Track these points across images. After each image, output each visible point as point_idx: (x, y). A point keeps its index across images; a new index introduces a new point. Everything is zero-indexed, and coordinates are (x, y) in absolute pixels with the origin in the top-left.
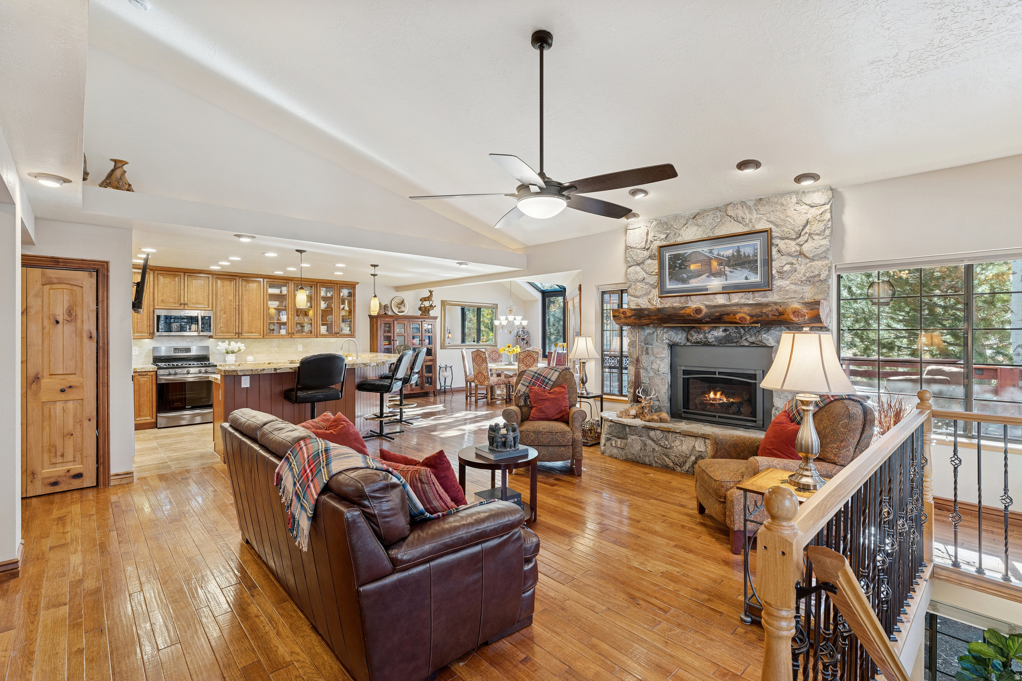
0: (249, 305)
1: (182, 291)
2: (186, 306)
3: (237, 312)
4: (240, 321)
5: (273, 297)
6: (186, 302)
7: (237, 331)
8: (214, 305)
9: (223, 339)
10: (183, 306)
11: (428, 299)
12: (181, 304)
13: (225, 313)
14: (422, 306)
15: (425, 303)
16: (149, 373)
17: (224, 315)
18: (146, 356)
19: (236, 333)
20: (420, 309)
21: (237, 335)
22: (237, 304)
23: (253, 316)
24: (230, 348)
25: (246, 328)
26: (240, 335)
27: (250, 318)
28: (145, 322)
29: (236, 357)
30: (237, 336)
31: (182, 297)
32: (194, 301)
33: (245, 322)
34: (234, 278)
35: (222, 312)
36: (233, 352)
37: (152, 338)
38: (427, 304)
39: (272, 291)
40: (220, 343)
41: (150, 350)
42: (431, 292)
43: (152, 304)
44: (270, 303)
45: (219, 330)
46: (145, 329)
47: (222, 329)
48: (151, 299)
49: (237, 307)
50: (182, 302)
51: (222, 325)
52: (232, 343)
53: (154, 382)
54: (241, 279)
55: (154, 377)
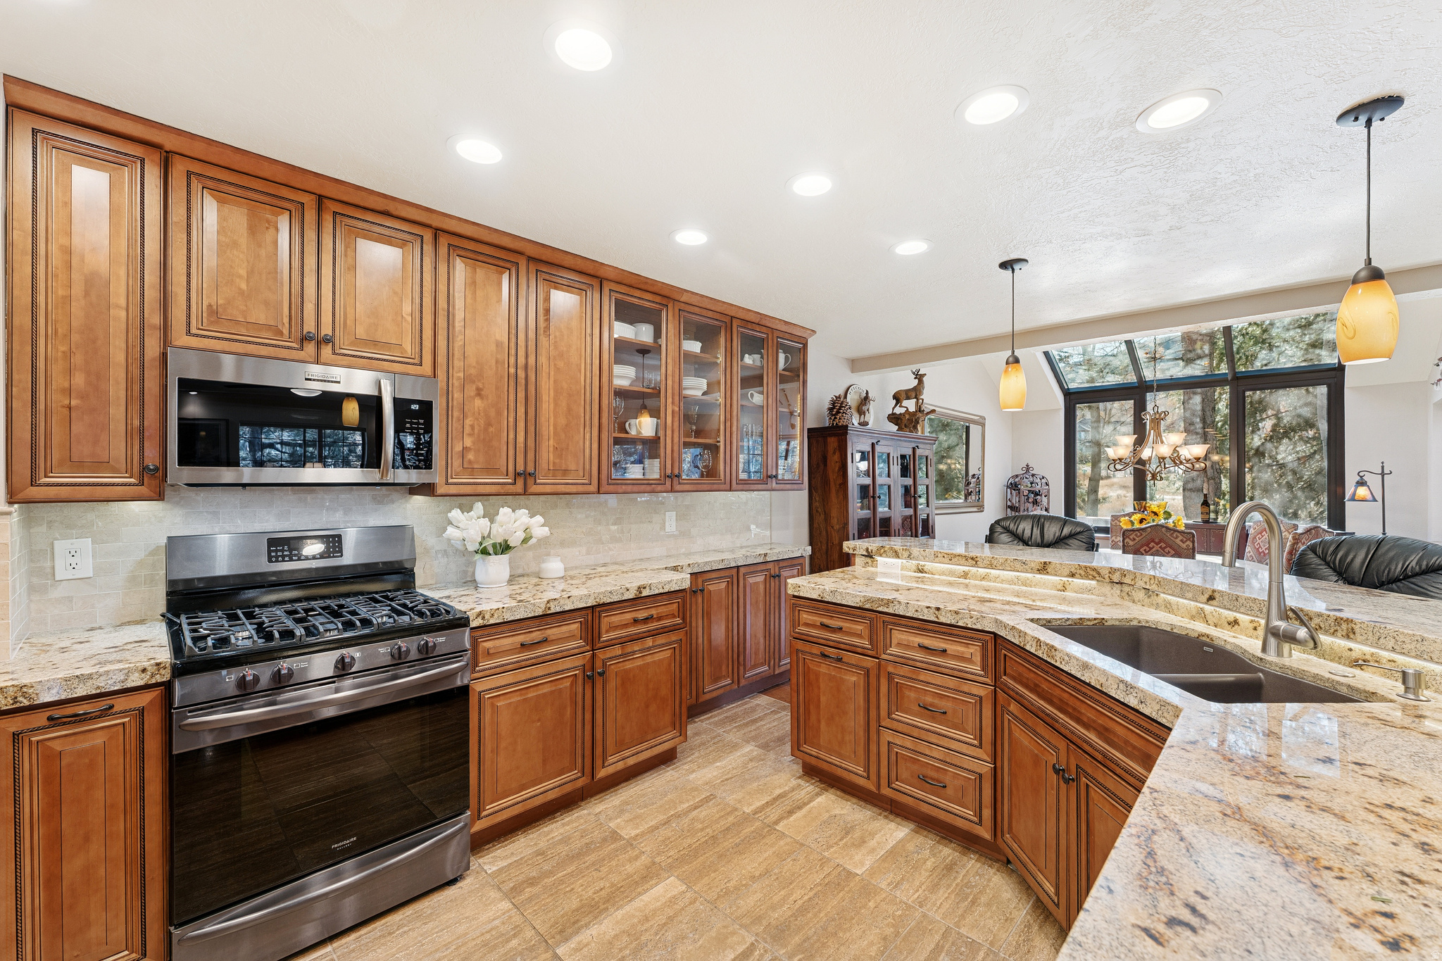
0: (558, 370)
1: (310, 282)
2: (326, 351)
3: (521, 395)
4: (531, 429)
5: (624, 350)
6: (326, 330)
7: (520, 468)
8: (441, 359)
9: (465, 498)
10: (310, 348)
11: (915, 392)
12: (305, 339)
13: (479, 393)
14: (899, 410)
15: (905, 403)
16: (121, 704)
17: (478, 402)
18: (133, 580)
19: (517, 475)
20: (894, 418)
21: (520, 482)
22: (521, 361)
23: (569, 410)
24: (499, 534)
25: (547, 456)
26: (531, 481)
27: (562, 421)
28: (117, 412)
29: (511, 563)
30: (519, 487)
31: (309, 308)
32: (361, 332)
33: (545, 433)
34: (512, 257)
35: (471, 390)
36: (504, 548)
37: (159, 496)
38: (910, 405)
39: (623, 330)
40: (456, 514)
41: (153, 553)
42: (920, 377)
43: (154, 318)
44: (618, 369)
45: (456, 463)
46: (118, 449)
47: (471, 456)
48: (152, 294)
49: (521, 374)
50: (310, 327)
51: (468, 442)
52: (505, 512)
53: (153, 746)
54: (532, 268)
55: (153, 722)
